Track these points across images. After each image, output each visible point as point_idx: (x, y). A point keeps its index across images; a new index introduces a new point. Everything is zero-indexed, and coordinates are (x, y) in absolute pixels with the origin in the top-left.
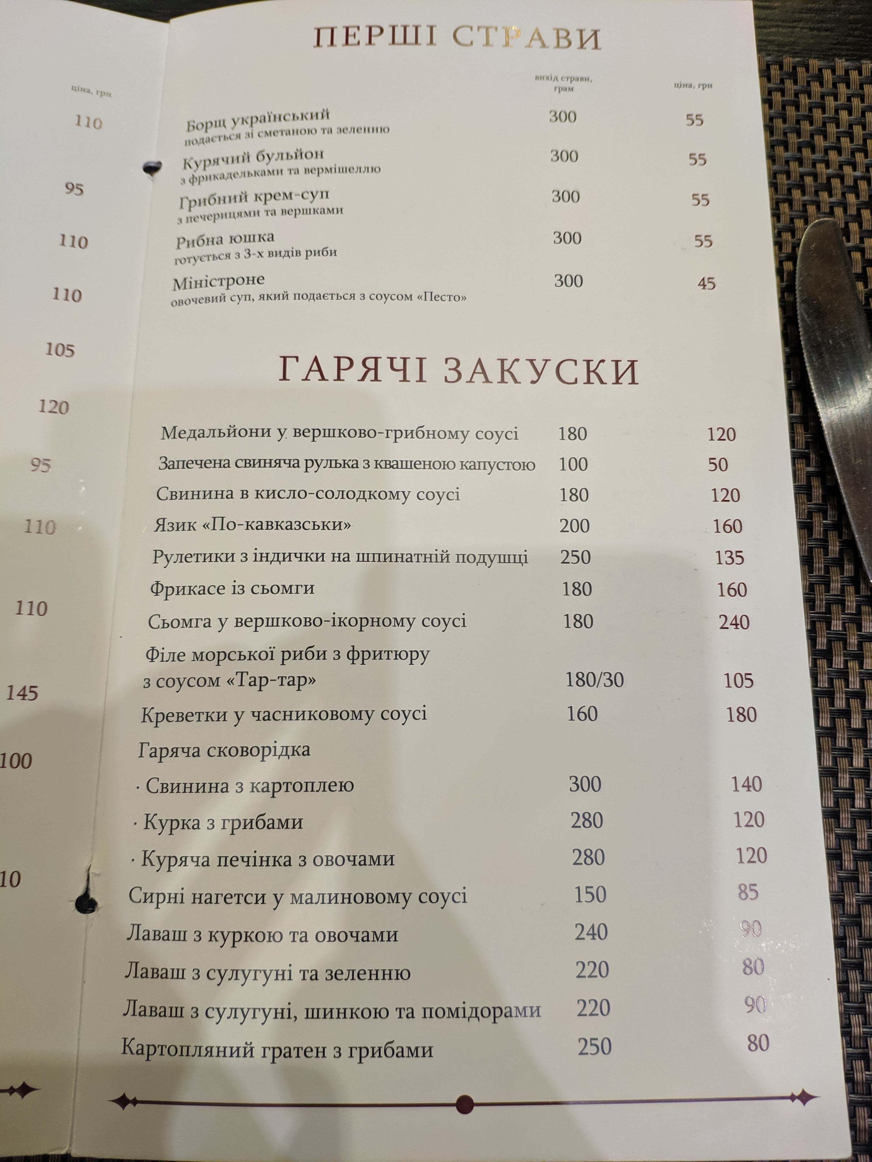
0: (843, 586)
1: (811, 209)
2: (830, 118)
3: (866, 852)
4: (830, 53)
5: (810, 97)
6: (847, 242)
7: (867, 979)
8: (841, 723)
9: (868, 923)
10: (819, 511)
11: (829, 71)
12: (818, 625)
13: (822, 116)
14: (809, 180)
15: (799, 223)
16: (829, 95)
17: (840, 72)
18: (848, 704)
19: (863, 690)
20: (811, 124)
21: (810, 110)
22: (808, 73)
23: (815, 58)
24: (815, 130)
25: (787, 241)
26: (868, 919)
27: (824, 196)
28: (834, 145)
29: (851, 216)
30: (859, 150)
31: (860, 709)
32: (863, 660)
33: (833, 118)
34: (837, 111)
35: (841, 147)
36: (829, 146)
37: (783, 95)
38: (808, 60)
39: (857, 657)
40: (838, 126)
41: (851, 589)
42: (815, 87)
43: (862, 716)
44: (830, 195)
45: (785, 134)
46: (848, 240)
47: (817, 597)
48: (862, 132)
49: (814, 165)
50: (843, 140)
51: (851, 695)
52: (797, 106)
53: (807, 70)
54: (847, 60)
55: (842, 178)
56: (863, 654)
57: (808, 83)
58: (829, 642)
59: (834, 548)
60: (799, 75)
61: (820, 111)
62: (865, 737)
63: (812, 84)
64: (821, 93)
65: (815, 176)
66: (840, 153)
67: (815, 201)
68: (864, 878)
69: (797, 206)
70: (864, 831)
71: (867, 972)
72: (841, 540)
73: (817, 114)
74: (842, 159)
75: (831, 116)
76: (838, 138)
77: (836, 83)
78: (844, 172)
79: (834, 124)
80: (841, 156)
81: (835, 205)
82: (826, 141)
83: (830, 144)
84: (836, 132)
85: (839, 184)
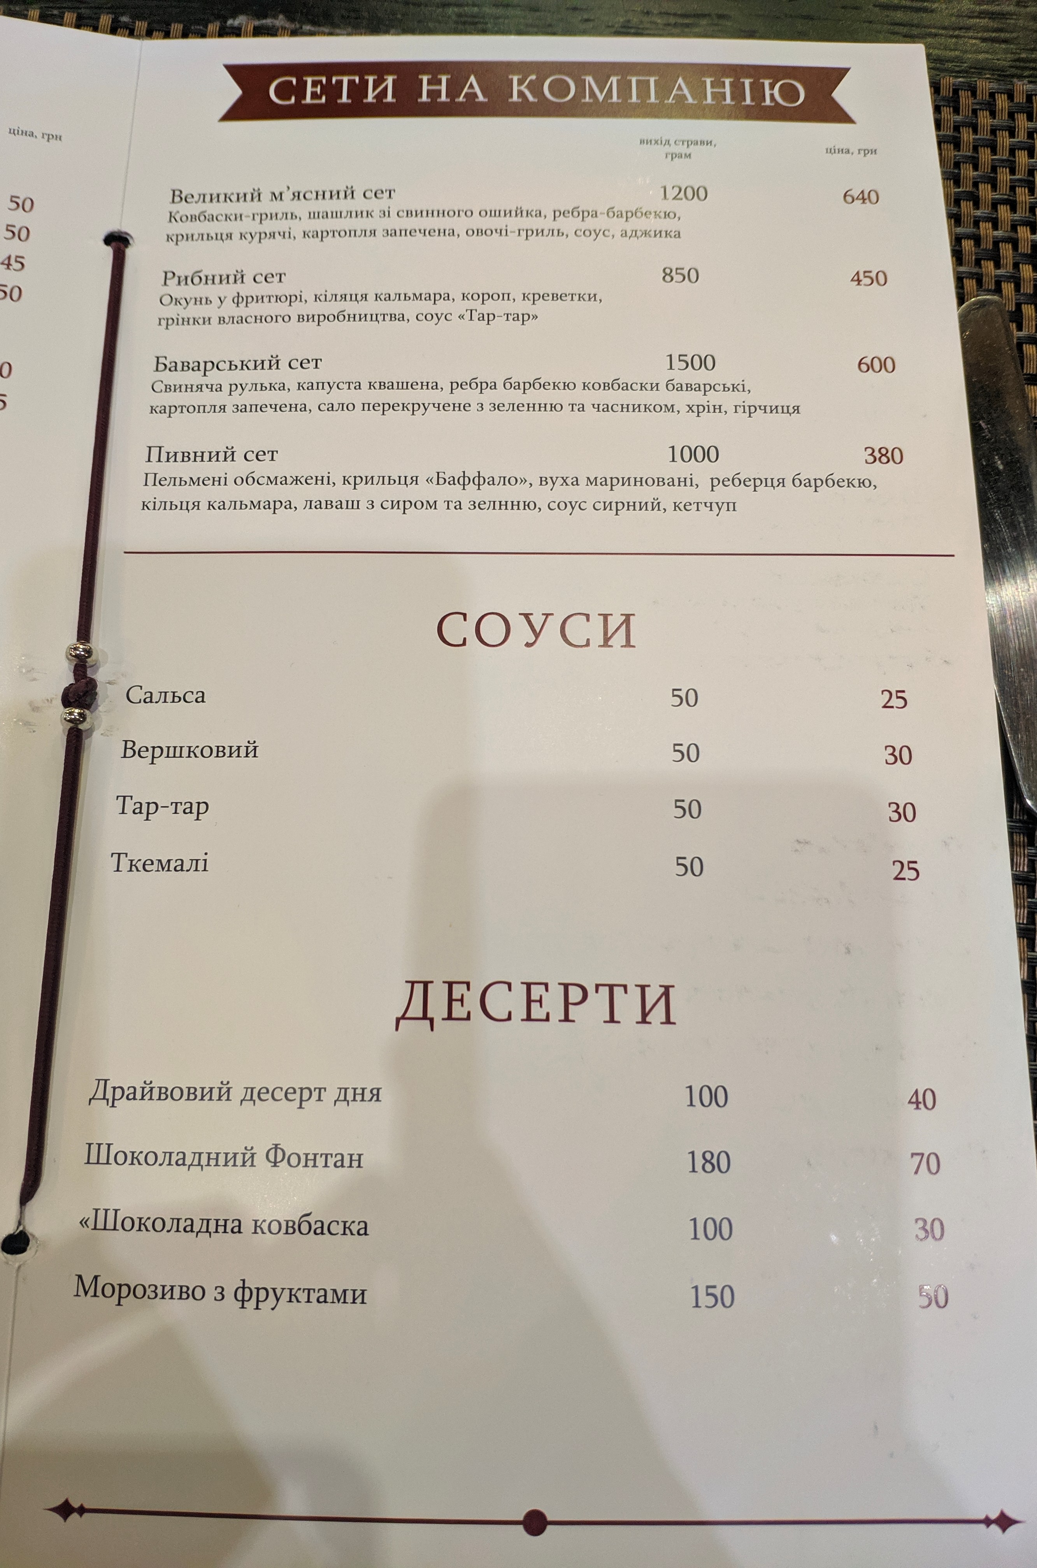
2: (1003, 161)
4: (1007, 73)
5: (975, 131)
6: (1017, 331)
11: (1004, 97)
13: (990, 157)
16: (1002, 129)
17: (1020, 98)
20: (976, 168)
21: (976, 149)
22: (975, 98)
23: (986, 79)
24: (981, 177)
27: (989, 267)
28: (1006, 197)
29: (1025, 294)
33: (1008, 160)
34: (1012, 152)
35: (1016, 201)
36: (999, 199)
38: (976, 81)
40: (1013, 172)
42: (984, 120)
44: (998, 266)
46: (1020, 328)
49: (976, 224)
50: (1018, 190)
53: (974, 94)
54: (1030, 83)
55: (1015, 243)
57: (975, 111)
60: (962, 101)
61: (989, 151)
63: (980, 113)
64: (992, 126)
65: (977, 239)
66: (1014, 209)
67: (977, 274)
73: (985, 156)
74: (1017, 216)
75: (1004, 158)
76: (1013, 189)
77: (1014, 113)
78: (1019, 235)
79: (1008, 170)
80: (1015, 213)
81: (1003, 279)
82: (996, 191)
83: (1001, 196)
84: (1010, 179)
85: (1011, 252)
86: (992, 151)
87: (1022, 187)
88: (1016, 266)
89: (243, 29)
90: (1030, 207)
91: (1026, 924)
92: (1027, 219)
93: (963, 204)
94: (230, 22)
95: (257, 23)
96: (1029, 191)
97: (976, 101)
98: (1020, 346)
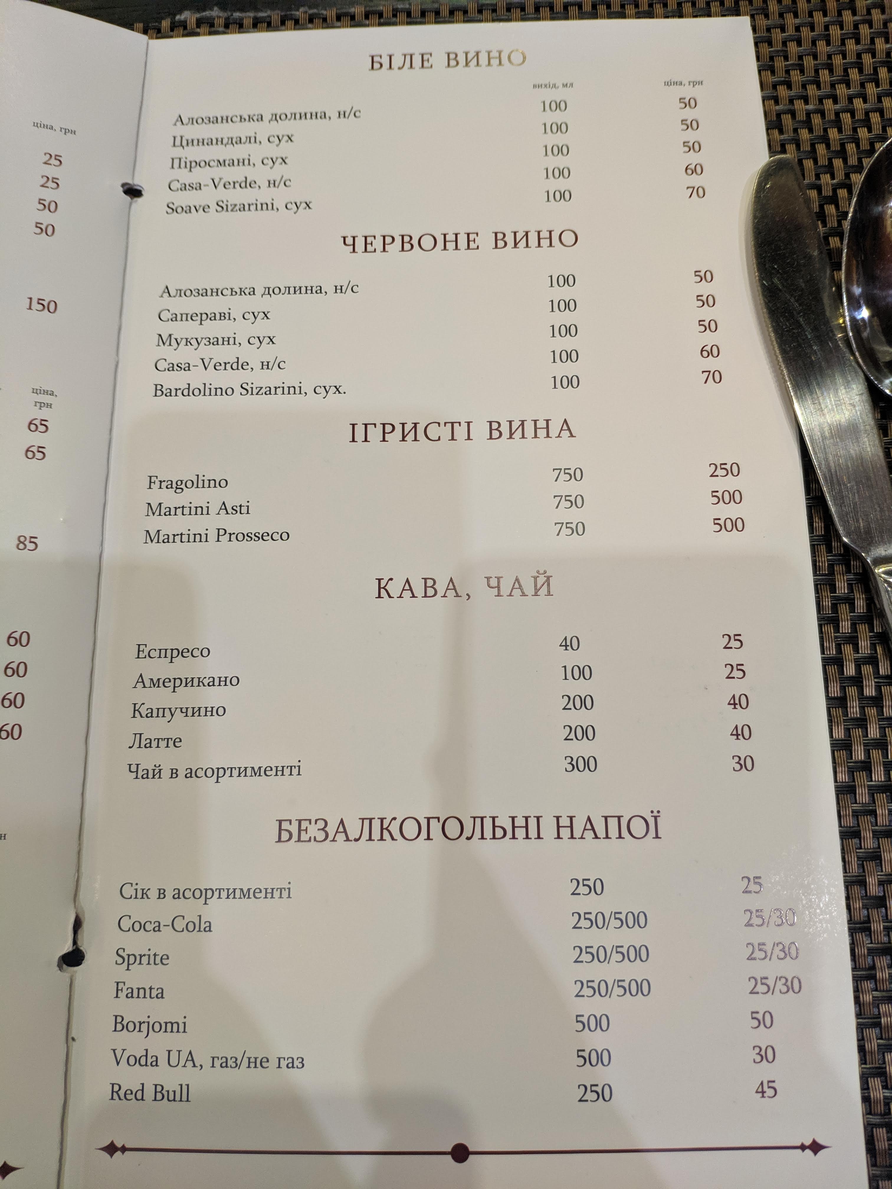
2: (778, 51)
3: (852, 829)
7: (859, 965)
9: (858, 906)
19: (841, 656)
22: (752, 5)
26: (858, 901)
28: (783, 79)
30: (812, 82)
31: (837, 676)
32: (839, 624)
34: (784, 43)
35: (790, 81)
39: (831, 621)
43: (840, 683)
48: (813, 62)
50: (792, 73)
55: (793, 114)
56: (838, 616)
62: (845, 706)
66: (789, 88)
68: (851, 857)
70: (849, 807)
71: (859, 958)
72: (810, 497)
74: (792, 93)
75: (779, 49)
76: (787, 72)
77: (783, 13)
78: (796, 107)
79: (782, 58)
80: (791, 90)
81: (787, 142)
82: (774, 76)
83: (779, 79)
84: (785, 65)
85: (790, 120)
86: (768, 45)
87: (794, 70)
88: (795, 130)
89: (188, 22)
90: (802, 85)
91: (851, 633)
92: (801, 94)
94: (178, 17)
95: (198, 15)
96: (801, 73)
97: (752, 8)
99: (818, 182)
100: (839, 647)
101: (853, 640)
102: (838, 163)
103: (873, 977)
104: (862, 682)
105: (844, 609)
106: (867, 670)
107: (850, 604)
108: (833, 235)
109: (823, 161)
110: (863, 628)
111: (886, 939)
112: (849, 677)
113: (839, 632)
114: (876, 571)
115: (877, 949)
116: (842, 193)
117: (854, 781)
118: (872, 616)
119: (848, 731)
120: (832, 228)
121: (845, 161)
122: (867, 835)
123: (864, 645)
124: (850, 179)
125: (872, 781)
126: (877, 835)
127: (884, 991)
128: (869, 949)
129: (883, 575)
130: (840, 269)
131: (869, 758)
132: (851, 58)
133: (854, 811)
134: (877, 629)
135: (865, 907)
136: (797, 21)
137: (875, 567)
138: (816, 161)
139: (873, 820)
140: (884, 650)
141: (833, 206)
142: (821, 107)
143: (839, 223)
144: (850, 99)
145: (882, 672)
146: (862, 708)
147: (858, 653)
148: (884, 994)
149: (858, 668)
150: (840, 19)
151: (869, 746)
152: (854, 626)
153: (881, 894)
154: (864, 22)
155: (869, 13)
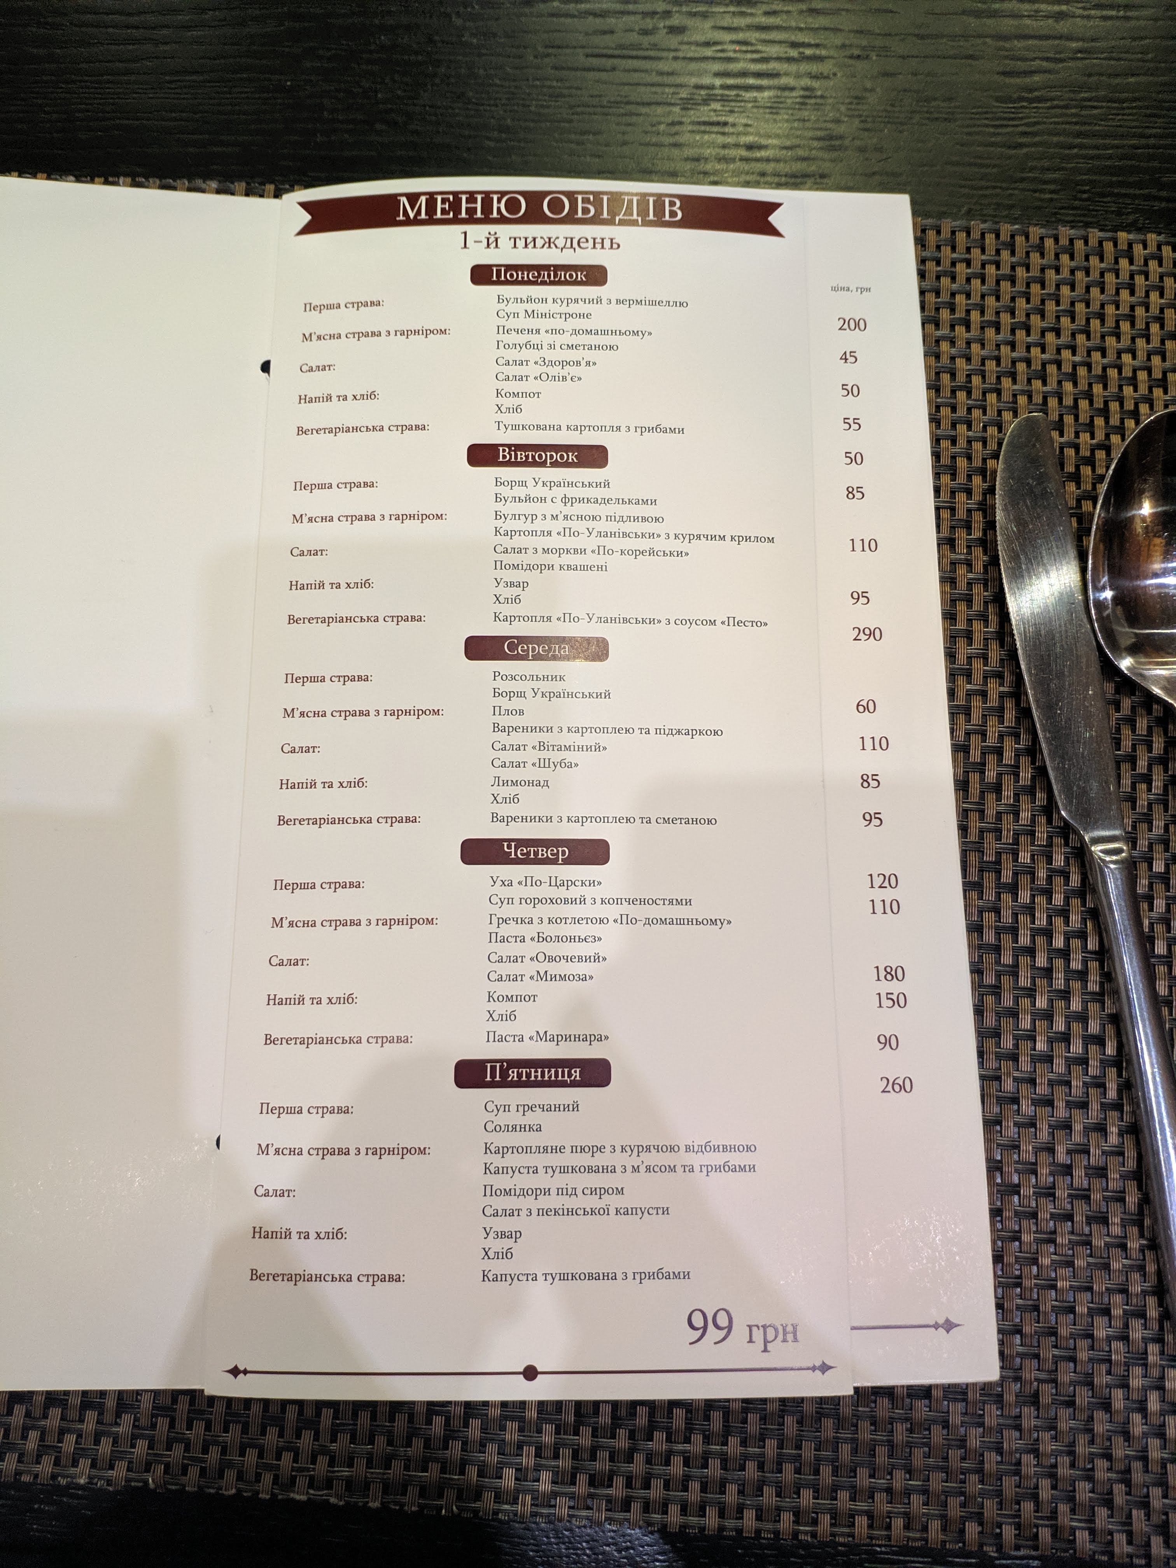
0: (1033, 816)
1: (1022, 400)
2: (1050, 295)
3: (1046, 1098)
4: (1054, 219)
5: (1028, 270)
6: (1059, 438)
8: (1024, 960)
9: (1045, 1172)
10: (1010, 734)
11: (1052, 241)
12: (1004, 856)
13: (1040, 292)
14: (1021, 367)
15: (1007, 416)
16: (1050, 267)
17: (1064, 241)
18: (1033, 941)
19: (1050, 927)
20: (1028, 301)
21: (1028, 285)
22: (1028, 242)
23: (1036, 225)
24: (1032, 309)
25: (992, 437)
26: (1045, 1169)
27: (1037, 384)
28: (1052, 325)
29: (1066, 407)
30: (1081, 332)
31: (1045, 947)
32: (1052, 895)
33: (1053, 294)
34: (1058, 286)
35: (1060, 328)
36: (1046, 327)
37: (998, 268)
38: (1028, 228)
40: (1058, 304)
41: (1043, 820)
42: (1035, 259)
43: (1048, 955)
44: (1045, 384)
45: (998, 313)
46: (1062, 435)
47: (1004, 827)
48: (1085, 310)
49: (1028, 349)
50: (1063, 319)
51: (1036, 932)
52: (1013, 281)
53: (1027, 239)
54: (1072, 227)
55: (1059, 364)
56: (1052, 888)
57: (1028, 253)
58: (1016, 874)
59: (1026, 775)
60: (1018, 245)
61: (1039, 286)
63: (1031, 254)
64: (1041, 265)
65: (1028, 362)
66: (1058, 335)
67: (1028, 391)
69: (1006, 396)
72: (1033, 767)
73: (1035, 290)
74: (1061, 341)
75: (1051, 292)
76: (1058, 318)
77: (1059, 254)
78: (1062, 357)
79: (1054, 302)
80: (1059, 338)
81: (1049, 395)
82: (1044, 321)
83: (1048, 325)
84: (1056, 310)
85: (1055, 371)
87: (1065, 316)
88: (1059, 383)
90: (1072, 334)
91: (1063, 906)
92: (1069, 343)
93: (1018, 332)
96: (1071, 320)
97: (1028, 244)
98: (1062, 449)
99: (1077, 441)
100: (1049, 917)
101: (1064, 913)
102: (1099, 422)
103: (1053, 1241)
104: (1069, 955)
105: (1058, 881)
106: (1076, 943)
107: (1064, 877)
108: (1086, 498)
109: (1083, 418)
110: (1075, 902)
111: (1069, 1207)
112: (1058, 949)
113: (1051, 904)
114: (1093, 848)
115: (1059, 1215)
116: (1100, 455)
117: (1052, 1051)
118: (1085, 891)
119: (1051, 1001)
120: (1085, 491)
121: (1107, 421)
122: (1060, 1104)
123: (1075, 919)
124: (1109, 440)
125: (1069, 1052)
126: (1069, 1105)
127: (1062, 1255)
128: (1051, 1214)
129: (1101, 854)
130: (1089, 535)
131: (1070, 1030)
132: (1124, 310)
133: (1049, 1080)
134: (1090, 904)
135: (1052, 1174)
136: (1073, 264)
137: (1091, 845)
138: (1077, 418)
139: (1067, 1090)
140: (1094, 926)
141: (1090, 468)
142: (1088, 359)
143: (1094, 486)
144: (1119, 353)
145: (1090, 947)
146: (1067, 980)
147: (1068, 926)
148: (1063, 1258)
149: (1067, 940)
150: (1117, 267)
151: (1071, 1018)
152: (1067, 899)
153: (1069, 1162)
154: (1140, 272)
155: (1146, 264)
